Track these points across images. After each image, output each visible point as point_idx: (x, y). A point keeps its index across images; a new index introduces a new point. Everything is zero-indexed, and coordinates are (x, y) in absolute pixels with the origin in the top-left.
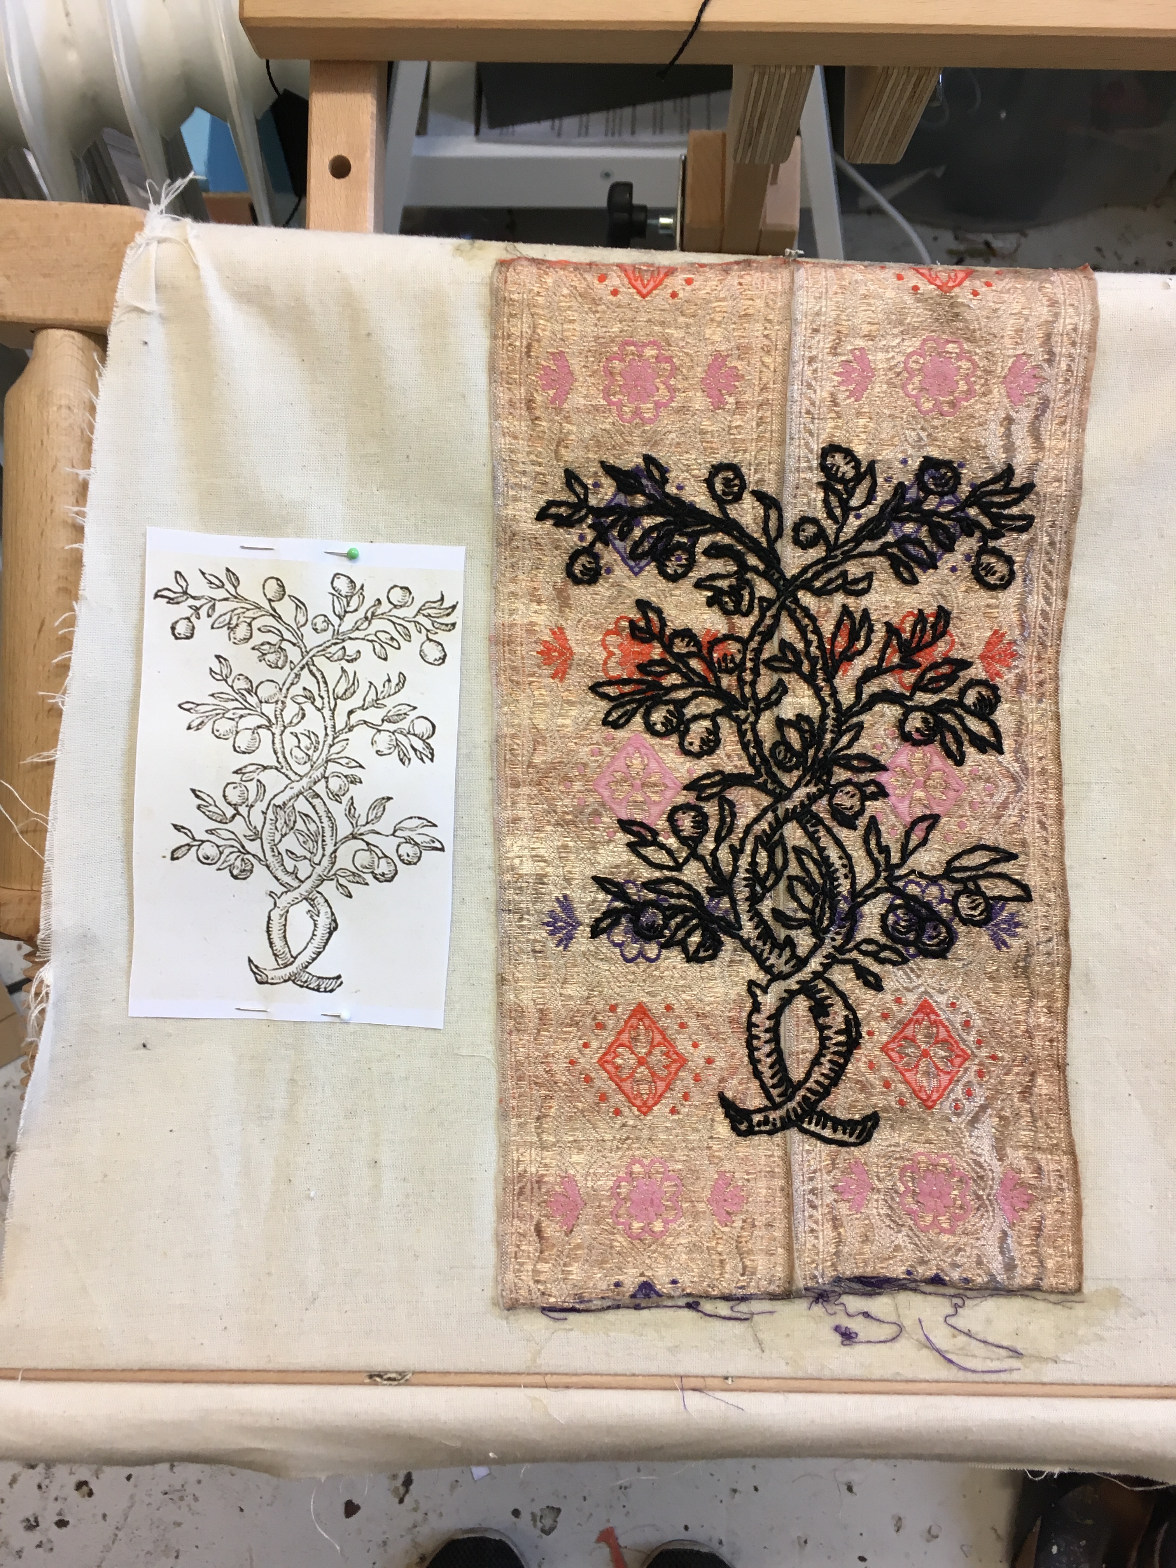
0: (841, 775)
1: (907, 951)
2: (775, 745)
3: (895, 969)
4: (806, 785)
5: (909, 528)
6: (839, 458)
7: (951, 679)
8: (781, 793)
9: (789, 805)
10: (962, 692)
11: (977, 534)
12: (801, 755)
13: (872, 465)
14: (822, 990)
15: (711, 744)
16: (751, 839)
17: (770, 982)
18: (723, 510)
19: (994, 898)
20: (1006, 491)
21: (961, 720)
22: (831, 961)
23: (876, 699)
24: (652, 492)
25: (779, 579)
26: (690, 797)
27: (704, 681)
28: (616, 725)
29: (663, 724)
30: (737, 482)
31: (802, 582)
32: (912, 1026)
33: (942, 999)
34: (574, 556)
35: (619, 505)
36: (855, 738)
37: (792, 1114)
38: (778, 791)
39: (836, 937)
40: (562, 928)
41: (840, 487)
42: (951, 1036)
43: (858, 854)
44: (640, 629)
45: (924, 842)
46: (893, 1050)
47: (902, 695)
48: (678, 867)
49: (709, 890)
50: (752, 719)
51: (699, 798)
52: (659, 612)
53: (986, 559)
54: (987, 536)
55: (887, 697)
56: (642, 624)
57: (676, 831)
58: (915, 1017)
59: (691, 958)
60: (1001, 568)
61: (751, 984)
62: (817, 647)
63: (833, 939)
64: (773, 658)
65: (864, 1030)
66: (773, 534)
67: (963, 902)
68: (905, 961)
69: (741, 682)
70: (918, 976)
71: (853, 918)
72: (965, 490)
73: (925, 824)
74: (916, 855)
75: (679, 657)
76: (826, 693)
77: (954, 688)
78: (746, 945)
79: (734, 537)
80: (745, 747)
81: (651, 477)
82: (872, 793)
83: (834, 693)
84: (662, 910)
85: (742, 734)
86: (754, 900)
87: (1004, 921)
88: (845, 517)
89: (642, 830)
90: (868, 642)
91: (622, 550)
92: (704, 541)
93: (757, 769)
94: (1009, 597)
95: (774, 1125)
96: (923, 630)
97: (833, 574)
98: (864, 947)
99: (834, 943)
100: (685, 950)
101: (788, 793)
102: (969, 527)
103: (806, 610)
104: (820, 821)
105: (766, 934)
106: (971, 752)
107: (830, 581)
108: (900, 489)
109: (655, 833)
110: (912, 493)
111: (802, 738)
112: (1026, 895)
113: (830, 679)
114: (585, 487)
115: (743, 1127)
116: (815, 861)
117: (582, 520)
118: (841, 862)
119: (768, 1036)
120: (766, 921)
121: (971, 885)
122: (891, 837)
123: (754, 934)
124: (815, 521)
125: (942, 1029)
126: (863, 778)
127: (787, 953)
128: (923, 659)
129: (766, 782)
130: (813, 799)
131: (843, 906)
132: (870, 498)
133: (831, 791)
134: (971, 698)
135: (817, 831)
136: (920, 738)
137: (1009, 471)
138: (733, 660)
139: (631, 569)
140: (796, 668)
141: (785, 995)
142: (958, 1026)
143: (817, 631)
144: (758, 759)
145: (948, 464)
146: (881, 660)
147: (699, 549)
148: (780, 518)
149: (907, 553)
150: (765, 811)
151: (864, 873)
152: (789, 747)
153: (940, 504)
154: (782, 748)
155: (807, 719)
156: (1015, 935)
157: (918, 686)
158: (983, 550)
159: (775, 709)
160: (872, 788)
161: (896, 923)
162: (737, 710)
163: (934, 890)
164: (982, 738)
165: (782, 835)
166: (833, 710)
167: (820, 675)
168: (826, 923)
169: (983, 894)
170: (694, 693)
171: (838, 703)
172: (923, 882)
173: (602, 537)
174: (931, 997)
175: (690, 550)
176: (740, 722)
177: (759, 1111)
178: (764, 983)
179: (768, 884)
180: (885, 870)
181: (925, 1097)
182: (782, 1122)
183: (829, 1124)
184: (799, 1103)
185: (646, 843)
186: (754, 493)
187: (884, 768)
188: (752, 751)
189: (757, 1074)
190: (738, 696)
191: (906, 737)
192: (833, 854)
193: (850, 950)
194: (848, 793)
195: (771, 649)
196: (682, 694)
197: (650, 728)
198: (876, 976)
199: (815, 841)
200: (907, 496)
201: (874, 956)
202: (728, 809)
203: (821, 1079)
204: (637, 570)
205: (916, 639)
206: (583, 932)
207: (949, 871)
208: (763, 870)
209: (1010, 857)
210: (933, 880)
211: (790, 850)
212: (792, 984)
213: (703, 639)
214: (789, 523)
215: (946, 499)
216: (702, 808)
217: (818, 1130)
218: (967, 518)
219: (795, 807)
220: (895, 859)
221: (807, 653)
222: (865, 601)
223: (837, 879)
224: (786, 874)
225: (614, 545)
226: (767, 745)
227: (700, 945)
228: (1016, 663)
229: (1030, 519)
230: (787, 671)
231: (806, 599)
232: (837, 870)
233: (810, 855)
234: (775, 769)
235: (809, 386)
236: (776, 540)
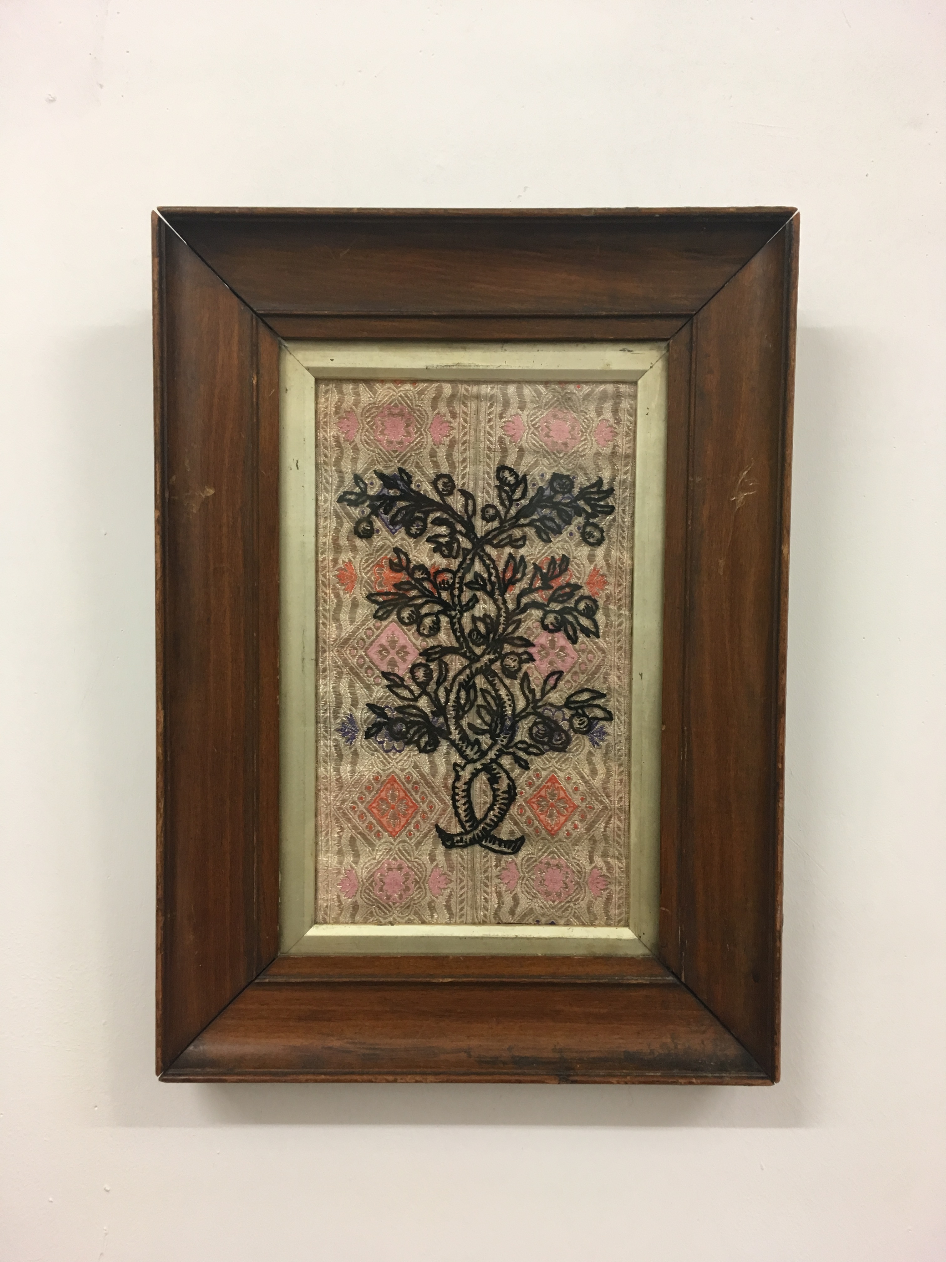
0: (507, 648)
1: (543, 747)
2: (471, 631)
3: (536, 758)
4: (489, 654)
5: (546, 512)
6: (507, 474)
7: (570, 595)
8: (474, 658)
9: (478, 665)
10: (577, 602)
11: (584, 515)
12: (485, 637)
13: (525, 476)
14: (495, 769)
15: (435, 629)
16: (457, 684)
17: (466, 764)
18: (442, 499)
19: (592, 718)
20: (598, 493)
21: (576, 618)
22: (501, 753)
23: (528, 606)
24: (403, 488)
25: (474, 538)
26: (421, 660)
27: (431, 595)
28: (381, 618)
29: (408, 618)
30: (450, 484)
31: (487, 539)
32: (544, 790)
33: (561, 774)
34: (358, 523)
35: (384, 495)
36: (517, 628)
37: (476, 837)
38: (472, 657)
39: (504, 740)
40: (349, 732)
41: (507, 488)
42: (567, 796)
43: (517, 692)
44: (396, 564)
45: (554, 687)
46: (534, 803)
47: (543, 604)
48: (416, 699)
49: (432, 712)
50: (458, 616)
51: (427, 660)
52: (406, 555)
53: (588, 529)
54: (589, 516)
55: (535, 605)
56: (396, 561)
57: (414, 678)
58: (547, 785)
59: (422, 750)
60: (597, 534)
61: (455, 765)
62: (495, 577)
63: (503, 740)
64: (471, 582)
65: (518, 790)
66: (470, 513)
67: (576, 722)
68: (542, 753)
69: (452, 595)
70: (550, 762)
71: (513, 730)
72: (576, 491)
73: (555, 677)
74: (550, 695)
75: (417, 580)
76: (500, 602)
77: (573, 601)
78: (453, 743)
79: (449, 514)
80: (454, 632)
81: (402, 479)
82: (526, 659)
83: (505, 602)
84: (406, 723)
85: (452, 624)
86: (458, 718)
87: (597, 732)
88: (511, 505)
89: (395, 678)
90: (524, 574)
91: (386, 520)
92: (432, 516)
93: (461, 644)
94: (600, 552)
95: (466, 842)
96: (554, 568)
97: (505, 535)
98: (520, 746)
99: (502, 743)
100: (418, 746)
101: (478, 658)
102: (579, 512)
103: (489, 557)
104: (496, 675)
105: (464, 737)
106: (582, 637)
107: (502, 540)
108: (541, 489)
109: (402, 679)
110: (547, 492)
111: (486, 627)
112: (609, 717)
113: (502, 594)
114: (366, 485)
115: (448, 843)
116: (492, 697)
117: (363, 503)
118: (507, 698)
119: (464, 794)
120: (465, 730)
121: (580, 711)
122: (536, 684)
123: (458, 737)
124: (494, 507)
125: (561, 792)
126: (521, 650)
127: (476, 748)
128: (555, 584)
129: (466, 652)
130: (492, 661)
131: (508, 723)
132: (524, 495)
133: (502, 657)
134: (582, 606)
135: (494, 680)
136: (553, 628)
137: (600, 482)
138: (448, 583)
139: (391, 530)
140: (483, 588)
141: (474, 771)
142: (571, 790)
143: (495, 568)
144: (462, 639)
145: (567, 477)
146: (531, 584)
147: (429, 520)
148: (474, 505)
149: (545, 525)
150: (464, 668)
151: (521, 704)
152: (479, 632)
153: (563, 498)
154: (475, 633)
155: (489, 616)
156: (603, 740)
157: (552, 599)
158: (587, 524)
159: (471, 611)
160: (525, 657)
161: (538, 732)
162: (450, 611)
163: (559, 714)
164: (587, 629)
165: (474, 682)
166: (504, 612)
167: (497, 593)
168: (498, 731)
169: (587, 717)
170: (426, 601)
171: (507, 608)
172: (553, 710)
173: (375, 511)
174: (556, 773)
175: (424, 521)
176: (451, 618)
177: (458, 835)
178: (463, 765)
179: (466, 709)
180: (532, 703)
181: (550, 829)
182: (470, 841)
183: (497, 842)
184: (480, 831)
185: (399, 686)
186: (459, 490)
187: (533, 645)
188: (459, 634)
189: (457, 814)
190: (451, 604)
191: (545, 627)
192: (503, 692)
193: (512, 747)
194: (512, 659)
195: (469, 577)
196: (420, 601)
197: (401, 620)
198: (525, 761)
199: (493, 685)
200: (545, 494)
201: (525, 751)
202: (444, 668)
203: (493, 818)
204: (394, 531)
205: (550, 573)
206: (360, 735)
207: (568, 703)
208: (462, 702)
209: (603, 696)
210: (559, 708)
211: (478, 690)
212: (478, 766)
213: (432, 571)
214: (479, 508)
215: (566, 496)
216: (429, 666)
217: (490, 845)
218: (578, 506)
219: (482, 666)
220: (538, 695)
221: (490, 580)
222: (522, 551)
223: (505, 707)
224: (476, 704)
225: (381, 517)
226: (467, 631)
227: (427, 743)
228: (607, 587)
229: (613, 508)
230: (478, 590)
231: (488, 549)
232: (505, 702)
233: (489, 693)
234: (471, 645)
235: (489, 434)
236: (472, 516)
